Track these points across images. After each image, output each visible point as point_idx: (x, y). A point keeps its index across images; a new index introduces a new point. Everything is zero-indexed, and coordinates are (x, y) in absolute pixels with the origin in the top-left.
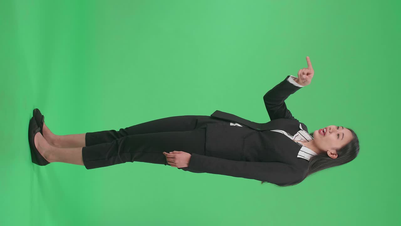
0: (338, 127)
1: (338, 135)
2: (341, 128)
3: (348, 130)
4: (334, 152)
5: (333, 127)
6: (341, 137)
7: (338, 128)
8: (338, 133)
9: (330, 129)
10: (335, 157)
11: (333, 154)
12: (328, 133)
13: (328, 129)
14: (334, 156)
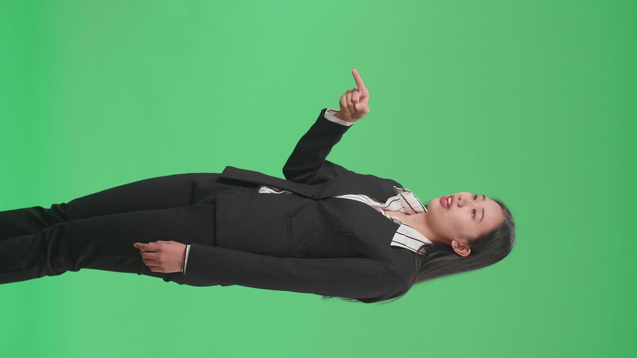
0: (476, 196)
1: (474, 212)
2: (480, 198)
3: (496, 203)
4: (463, 242)
5: (467, 195)
6: (479, 215)
7: (475, 198)
8: (473, 208)
9: (460, 199)
10: (466, 253)
11: (463, 248)
12: (454, 207)
13: (456, 199)
14: (464, 251)
